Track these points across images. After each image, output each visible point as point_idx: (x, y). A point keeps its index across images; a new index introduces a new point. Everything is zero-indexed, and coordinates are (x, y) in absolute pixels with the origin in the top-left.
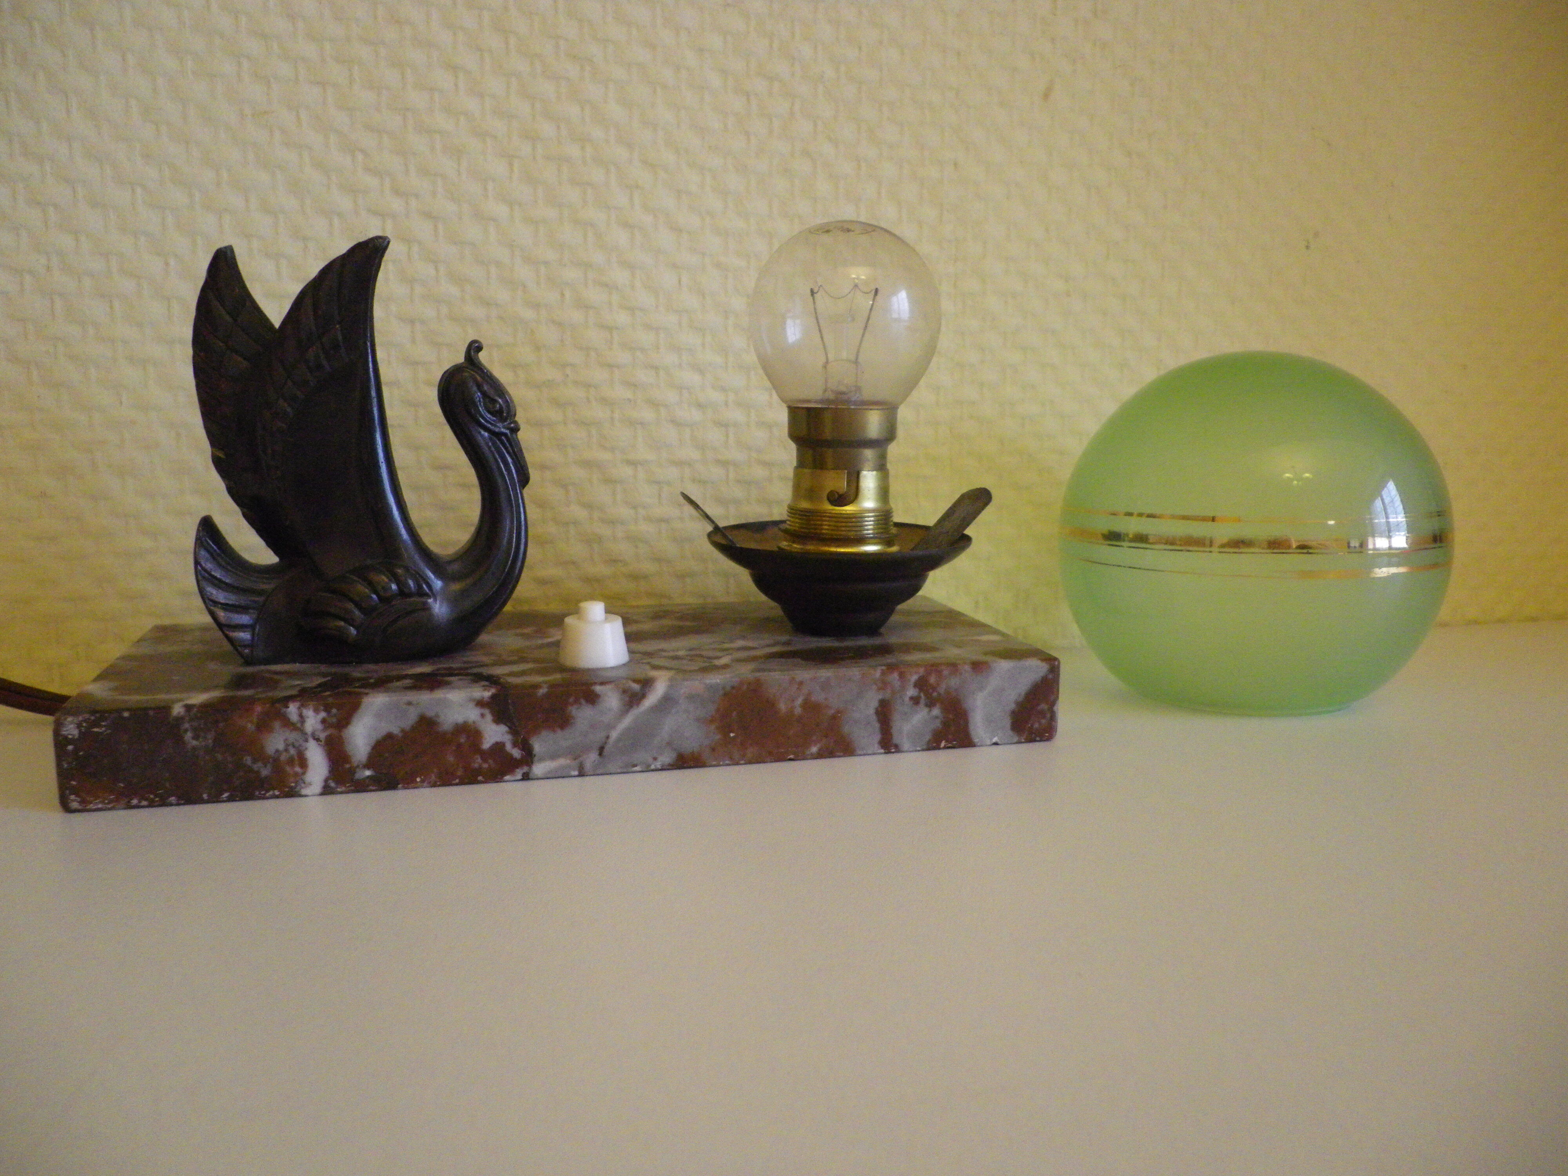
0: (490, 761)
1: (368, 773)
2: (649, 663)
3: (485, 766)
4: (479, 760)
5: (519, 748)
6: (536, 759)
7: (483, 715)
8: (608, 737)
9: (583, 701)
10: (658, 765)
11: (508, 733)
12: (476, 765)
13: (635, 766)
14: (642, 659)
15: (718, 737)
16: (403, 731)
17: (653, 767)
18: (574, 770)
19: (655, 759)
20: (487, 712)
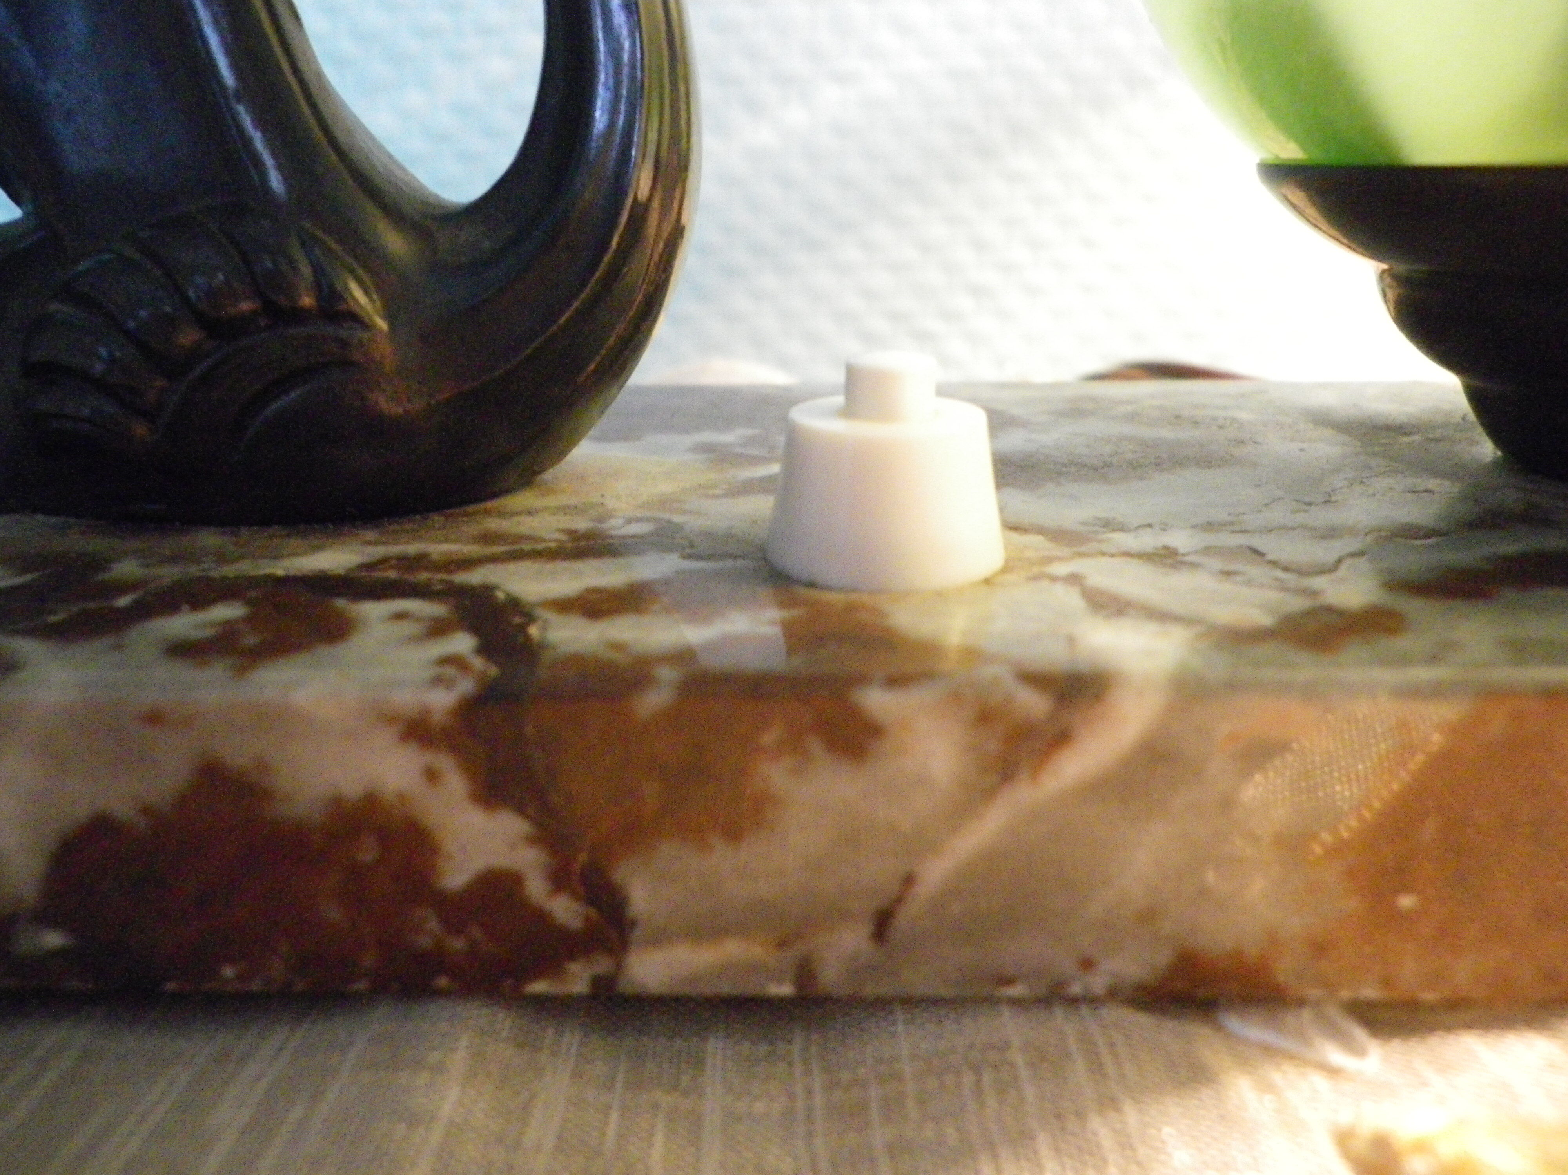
0: (476, 933)
1: (53, 939)
2: (1074, 579)
3: (457, 944)
4: (433, 924)
5: (575, 896)
6: (637, 934)
7: (432, 776)
8: (909, 880)
9: (815, 745)
10: (1098, 983)
11: (532, 841)
12: (424, 942)
13: (1009, 981)
14: (1049, 560)
15: (1352, 904)
16: (146, 811)
17: (1076, 989)
18: (780, 982)
19: (1087, 964)
20: (445, 763)
